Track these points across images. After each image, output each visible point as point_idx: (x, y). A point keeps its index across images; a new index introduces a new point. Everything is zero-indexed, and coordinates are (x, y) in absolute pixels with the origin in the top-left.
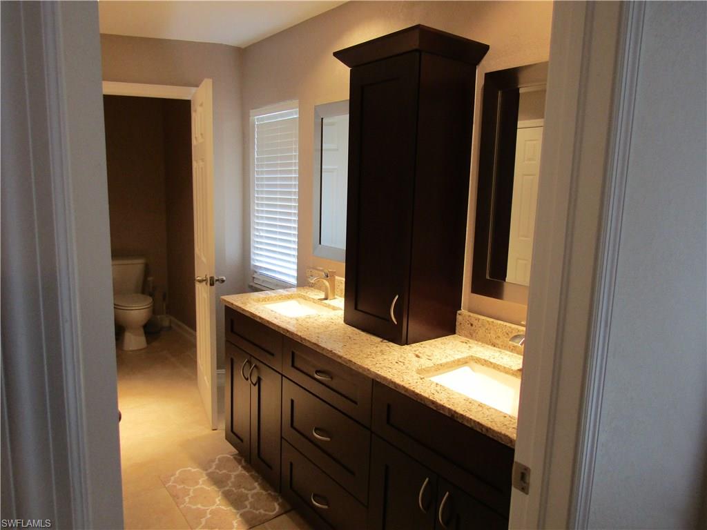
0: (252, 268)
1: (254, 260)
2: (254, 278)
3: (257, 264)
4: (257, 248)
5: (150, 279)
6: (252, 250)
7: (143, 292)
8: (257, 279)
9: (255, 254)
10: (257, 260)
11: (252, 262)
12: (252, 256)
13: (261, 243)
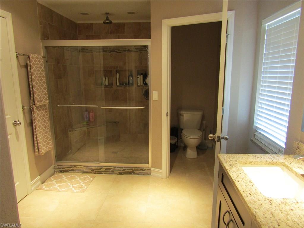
0: (254, 128)
1: (256, 123)
2: (255, 135)
3: (258, 126)
4: (259, 115)
5: (204, 122)
6: (256, 116)
7: (200, 129)
8: (257, 136)
9: (257, 119)
10: (258, 123)
11: (255, 124)
12: (255, 120)
13: (262, 112)
